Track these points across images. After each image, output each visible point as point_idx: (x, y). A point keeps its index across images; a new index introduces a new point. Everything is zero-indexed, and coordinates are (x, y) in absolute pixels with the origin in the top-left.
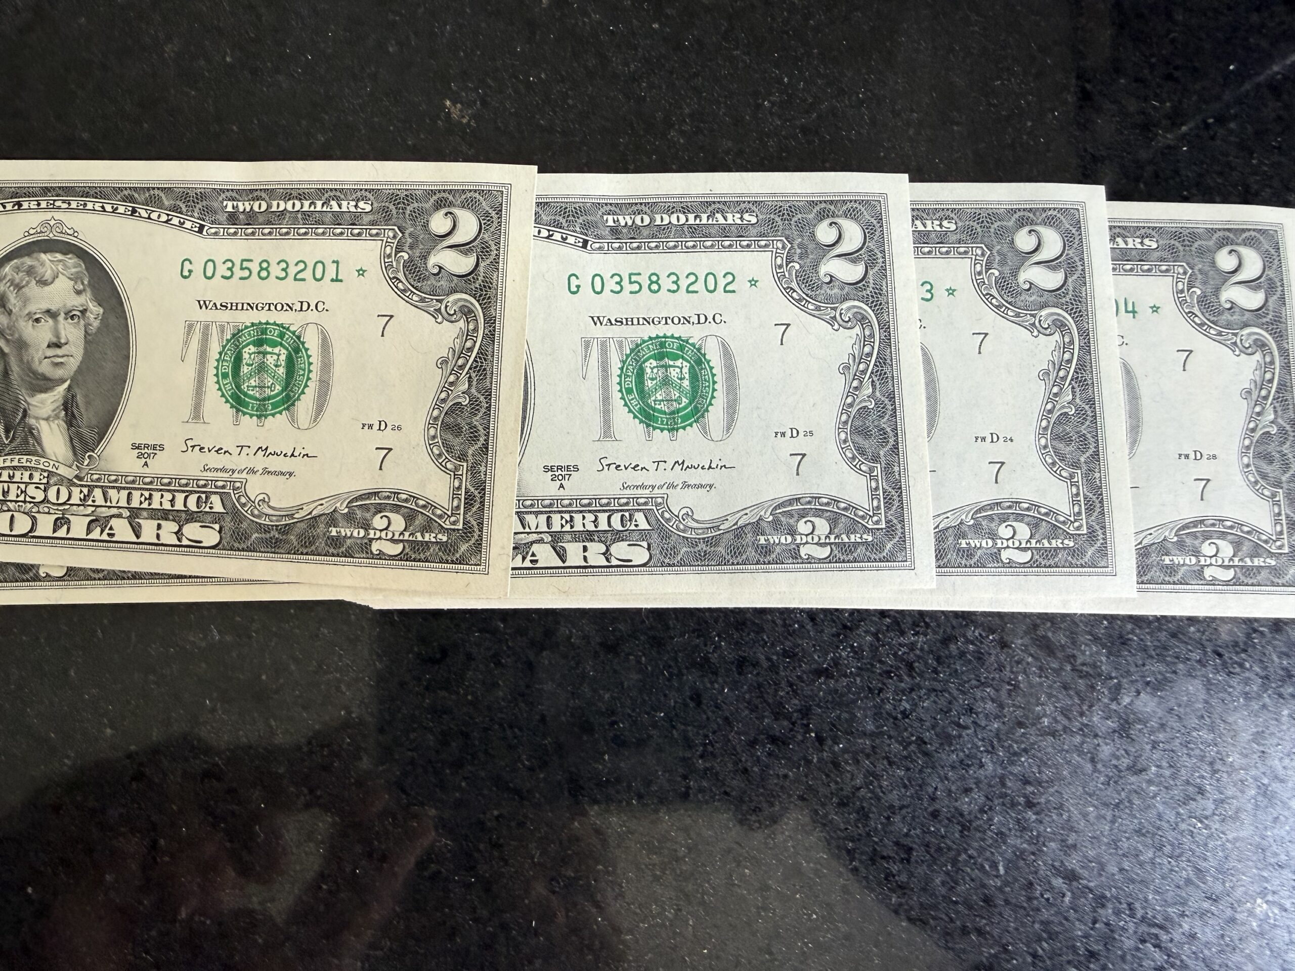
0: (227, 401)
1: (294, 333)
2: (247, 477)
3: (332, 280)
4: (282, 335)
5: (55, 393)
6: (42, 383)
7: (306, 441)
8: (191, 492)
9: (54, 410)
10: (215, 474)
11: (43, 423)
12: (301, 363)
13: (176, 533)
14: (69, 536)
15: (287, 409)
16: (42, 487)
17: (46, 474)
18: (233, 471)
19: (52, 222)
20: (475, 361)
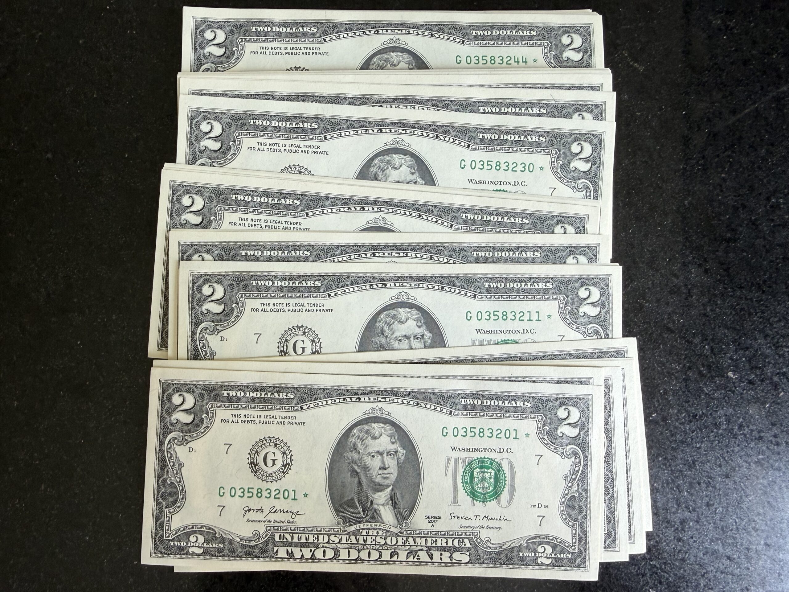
0: (468, 495)
1: (497, 463)
2: (480, 530)
3: (514, 438)
4: (491, 464)
5: (386, 492)
6: (378, 487)
7: (506, 513)
8: (455, 538)
9: (386, 501)
10: (465, 529)
11: (381, 507)
12: (501, 477)
13: (449, 557)
14: (398, 560)
15: (496, 498)
16: (383, 537)
17: (385, 531)
18: (474, 528)
19: (377, 408)
20: (580, 476)
